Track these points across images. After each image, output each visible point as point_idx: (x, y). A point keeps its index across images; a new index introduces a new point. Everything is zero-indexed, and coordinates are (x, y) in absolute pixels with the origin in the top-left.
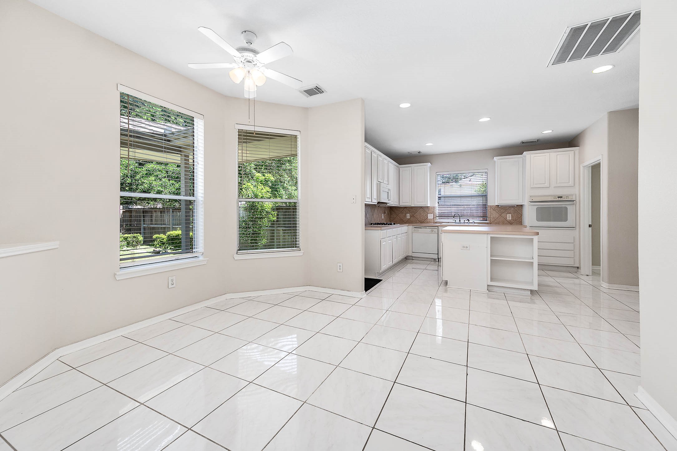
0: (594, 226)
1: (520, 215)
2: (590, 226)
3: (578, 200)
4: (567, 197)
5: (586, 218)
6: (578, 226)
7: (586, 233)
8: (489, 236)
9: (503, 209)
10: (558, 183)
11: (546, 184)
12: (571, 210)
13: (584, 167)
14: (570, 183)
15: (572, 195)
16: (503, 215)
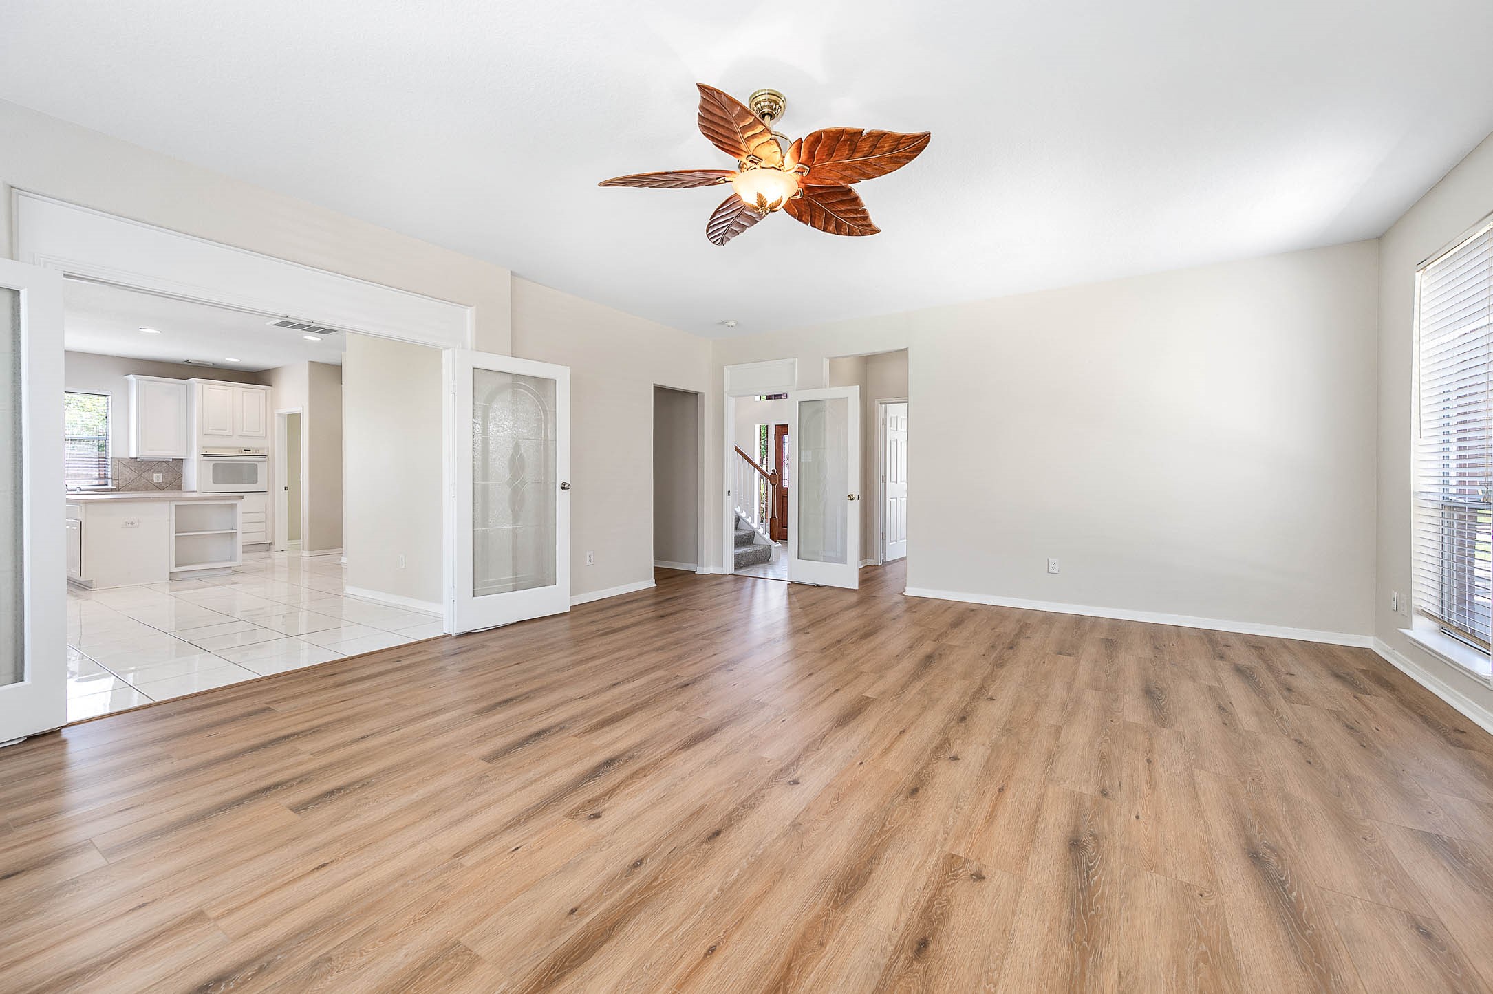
0: (292, 488)
1: (178, 474)
2: (286, 489)
3: (270, 456)
4: (257, 450)
5: (281, 479)
6: (270, 491)
7: (281, 498)
8: (173, 505)
9: (143, 466)
10: (245, 430)
11: (227, 431)
12: (262, 467)
13: (279, 414)
14: (261, 432)
15: (263, 449)
16: (146, 475)
